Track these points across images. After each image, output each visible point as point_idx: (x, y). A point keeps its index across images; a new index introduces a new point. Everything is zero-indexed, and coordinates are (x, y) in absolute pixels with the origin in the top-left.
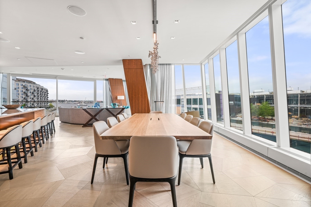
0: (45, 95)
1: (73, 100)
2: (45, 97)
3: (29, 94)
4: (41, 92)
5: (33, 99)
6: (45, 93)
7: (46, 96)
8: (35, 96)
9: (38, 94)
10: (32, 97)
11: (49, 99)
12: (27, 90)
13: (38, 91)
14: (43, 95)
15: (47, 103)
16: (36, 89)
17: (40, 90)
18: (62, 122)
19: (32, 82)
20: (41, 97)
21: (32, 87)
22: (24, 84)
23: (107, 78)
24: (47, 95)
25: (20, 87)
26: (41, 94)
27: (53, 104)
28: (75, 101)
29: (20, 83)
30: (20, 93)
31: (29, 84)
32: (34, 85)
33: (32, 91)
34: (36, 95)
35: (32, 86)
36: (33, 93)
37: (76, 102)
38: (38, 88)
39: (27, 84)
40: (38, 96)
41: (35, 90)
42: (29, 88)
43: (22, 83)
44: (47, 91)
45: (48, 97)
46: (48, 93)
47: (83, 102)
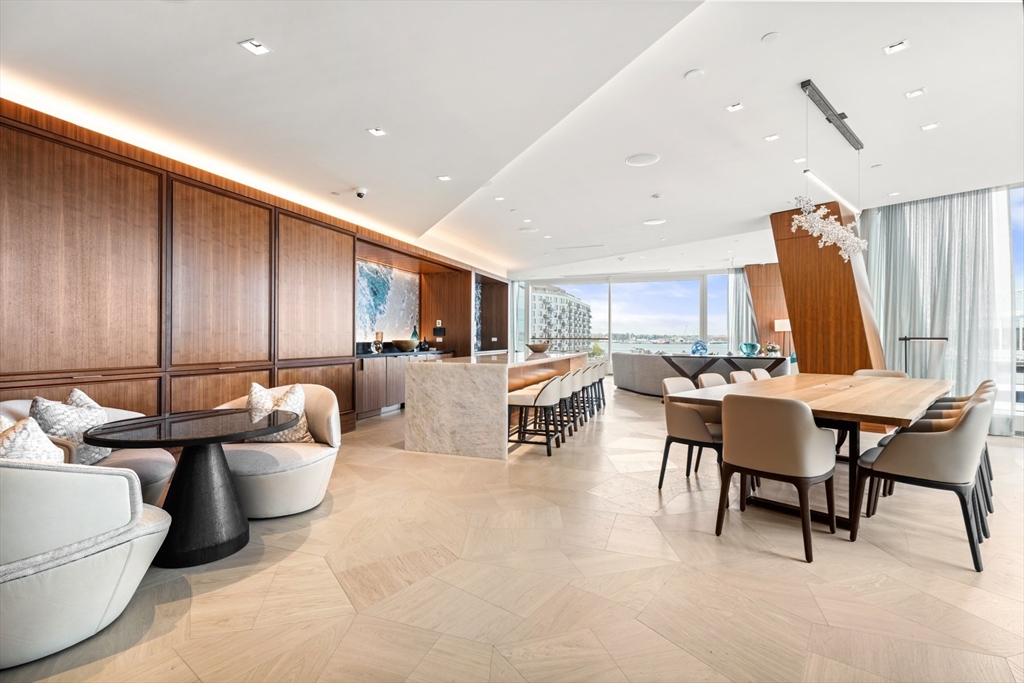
0: (584, 321)
1: (651, 334)
2: (584, 327)
3: (553, 321)
4: (576, 313)
5: (560, 331)
6: (584, 315)
7: (586, 323)
8: (563, 324)
9: (570, 318)
10: (559, 326)
11: (594, 332)
12: (550, 310)
13: (570, 311)
14: (581, 322)
15: (589, 343)
16: (566, 306)
17: (574, 307)
18: (619, 388)
20: (576, 325)
21: (559, 304)
23: (742, 264)
24: (589, 322)
26: (575, 319)
28: (655, 337)
31: (553, 296)
32: (563, 297)
33: (559, 312)
34: (566, 320)
35: (559, 300)
36: (560, 318)
37: (658, 341)
38: (570, 305)
39: (549, 296)
40: (570, 325)
41: (563, 311)
42: (553, 306)
43: (541, 295)
44: (589, 311)
45: (590, 327)
46: (590, 317)
47: (678, 341)
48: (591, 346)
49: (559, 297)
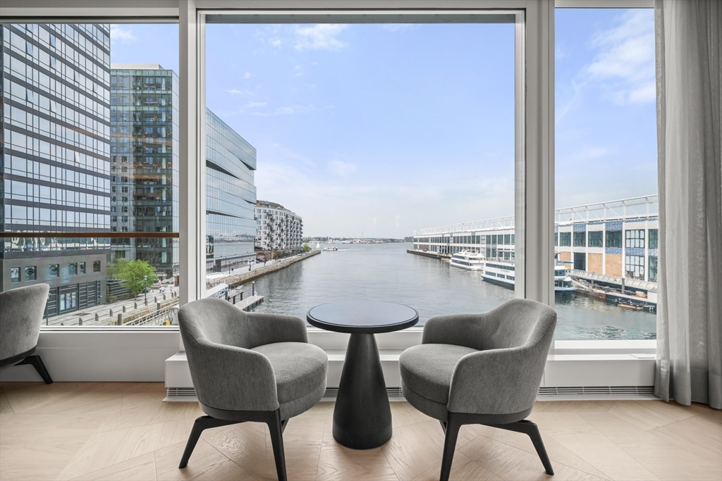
0: (297, 228)
1: (342, 238)
2: (298, 232)
3: (275, 227)
4: (291, 222)
6: (298, 224)
7: (299, 230)
8: (282, 230)
9: (287, 226)
10: (279, 232)
11: (305, 236)
12: (272, 220)
13: (287, 221)
14: (295, 229)
15: (301, 244)
16: (284, 217)
17: (290, 219)
19: (279, 205)
20: (291, 231)
21: (278, 216)
22: (267, 210)
24: (301, 229)
25: (263, 215)
26: (291, 227)
27: (310, 245)
28: (344, 239)
29: (263, 209)
30: (263, 225)
31: (274, 210)
32: (282, 211)
33: (279, 222)
34: (284, 228)
35: (278, 213)
36: (280, 226)
37: (346, 242)
38: (287, 217)
39: (272, 209)
40: (287, 231)
41: (282, 221)
42: (274, 217)
43: (265, 209)
44: (301, 221)
45: (302, 233)
46: (302, 225)
47: (358, 242)
48: (302, 245)
49: (279, 211)
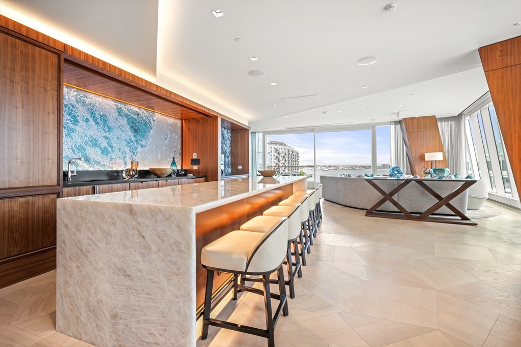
0: (295, 159)
2: (296, 162)
3: (281, 159)
4: (291, 155)
5: (284, 164)
6: (296, 156)
7: (296, 160)
8: (286, 161)
9: (289, 158)
10: (283, 161)
11: (300, 164)
12: (279, 153)
13: (289, 154)
15: (298, 170)
16: (287, 151)
17: (290, 152)
19: (283, 143)
20: (292, 161)
21: (283, 150)
22: (276, 147)
24: (298, 159)
25: (273, 150)
26: (291, 158)
28: (330, 166)
29: (273, 146)
30: (273, 157)
31: (280, 147)
32: (285, 147)
33: (283, 154)
34: (287, 159)
36: (284, 157)
37: (331, 168)
38: (289, 151)
39: (278, 146)
40: (289, 161)
41: (285, 154)
42: (280, 152)
44: (298, 154)
45: (298, 162)
46: (298, 157)
47: (341, 168)
48: (299, 171)
49: (283, 147)
